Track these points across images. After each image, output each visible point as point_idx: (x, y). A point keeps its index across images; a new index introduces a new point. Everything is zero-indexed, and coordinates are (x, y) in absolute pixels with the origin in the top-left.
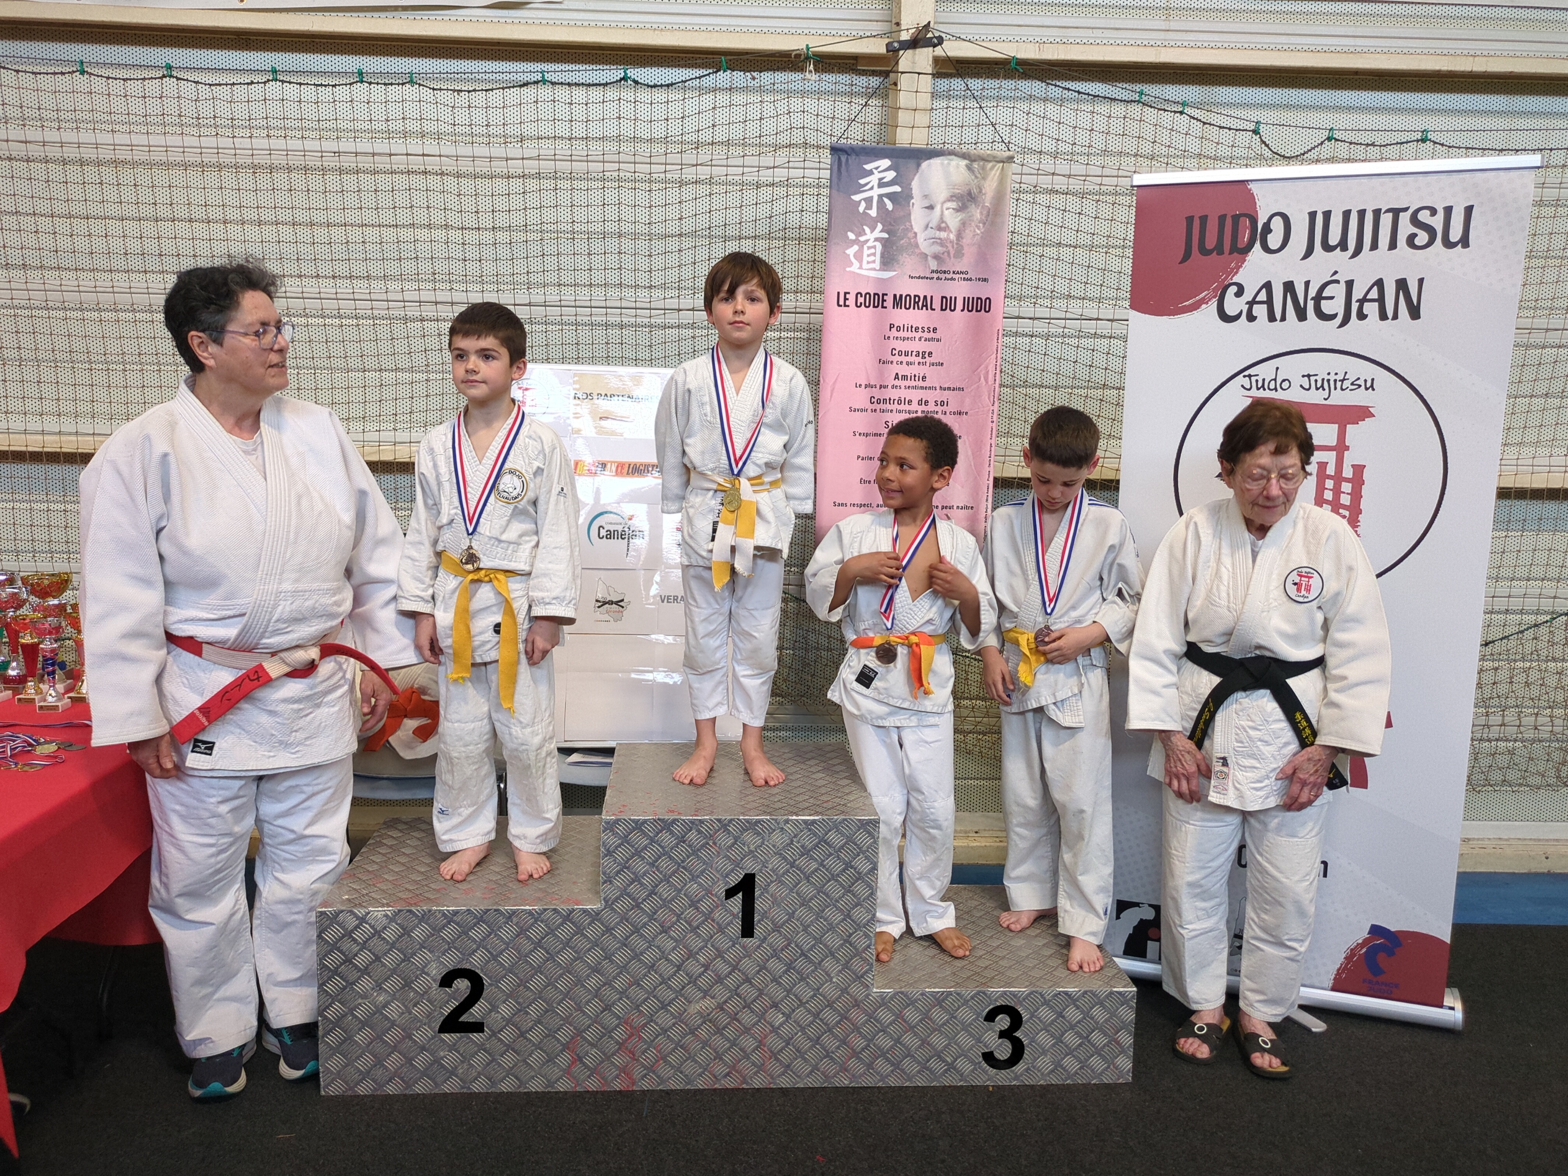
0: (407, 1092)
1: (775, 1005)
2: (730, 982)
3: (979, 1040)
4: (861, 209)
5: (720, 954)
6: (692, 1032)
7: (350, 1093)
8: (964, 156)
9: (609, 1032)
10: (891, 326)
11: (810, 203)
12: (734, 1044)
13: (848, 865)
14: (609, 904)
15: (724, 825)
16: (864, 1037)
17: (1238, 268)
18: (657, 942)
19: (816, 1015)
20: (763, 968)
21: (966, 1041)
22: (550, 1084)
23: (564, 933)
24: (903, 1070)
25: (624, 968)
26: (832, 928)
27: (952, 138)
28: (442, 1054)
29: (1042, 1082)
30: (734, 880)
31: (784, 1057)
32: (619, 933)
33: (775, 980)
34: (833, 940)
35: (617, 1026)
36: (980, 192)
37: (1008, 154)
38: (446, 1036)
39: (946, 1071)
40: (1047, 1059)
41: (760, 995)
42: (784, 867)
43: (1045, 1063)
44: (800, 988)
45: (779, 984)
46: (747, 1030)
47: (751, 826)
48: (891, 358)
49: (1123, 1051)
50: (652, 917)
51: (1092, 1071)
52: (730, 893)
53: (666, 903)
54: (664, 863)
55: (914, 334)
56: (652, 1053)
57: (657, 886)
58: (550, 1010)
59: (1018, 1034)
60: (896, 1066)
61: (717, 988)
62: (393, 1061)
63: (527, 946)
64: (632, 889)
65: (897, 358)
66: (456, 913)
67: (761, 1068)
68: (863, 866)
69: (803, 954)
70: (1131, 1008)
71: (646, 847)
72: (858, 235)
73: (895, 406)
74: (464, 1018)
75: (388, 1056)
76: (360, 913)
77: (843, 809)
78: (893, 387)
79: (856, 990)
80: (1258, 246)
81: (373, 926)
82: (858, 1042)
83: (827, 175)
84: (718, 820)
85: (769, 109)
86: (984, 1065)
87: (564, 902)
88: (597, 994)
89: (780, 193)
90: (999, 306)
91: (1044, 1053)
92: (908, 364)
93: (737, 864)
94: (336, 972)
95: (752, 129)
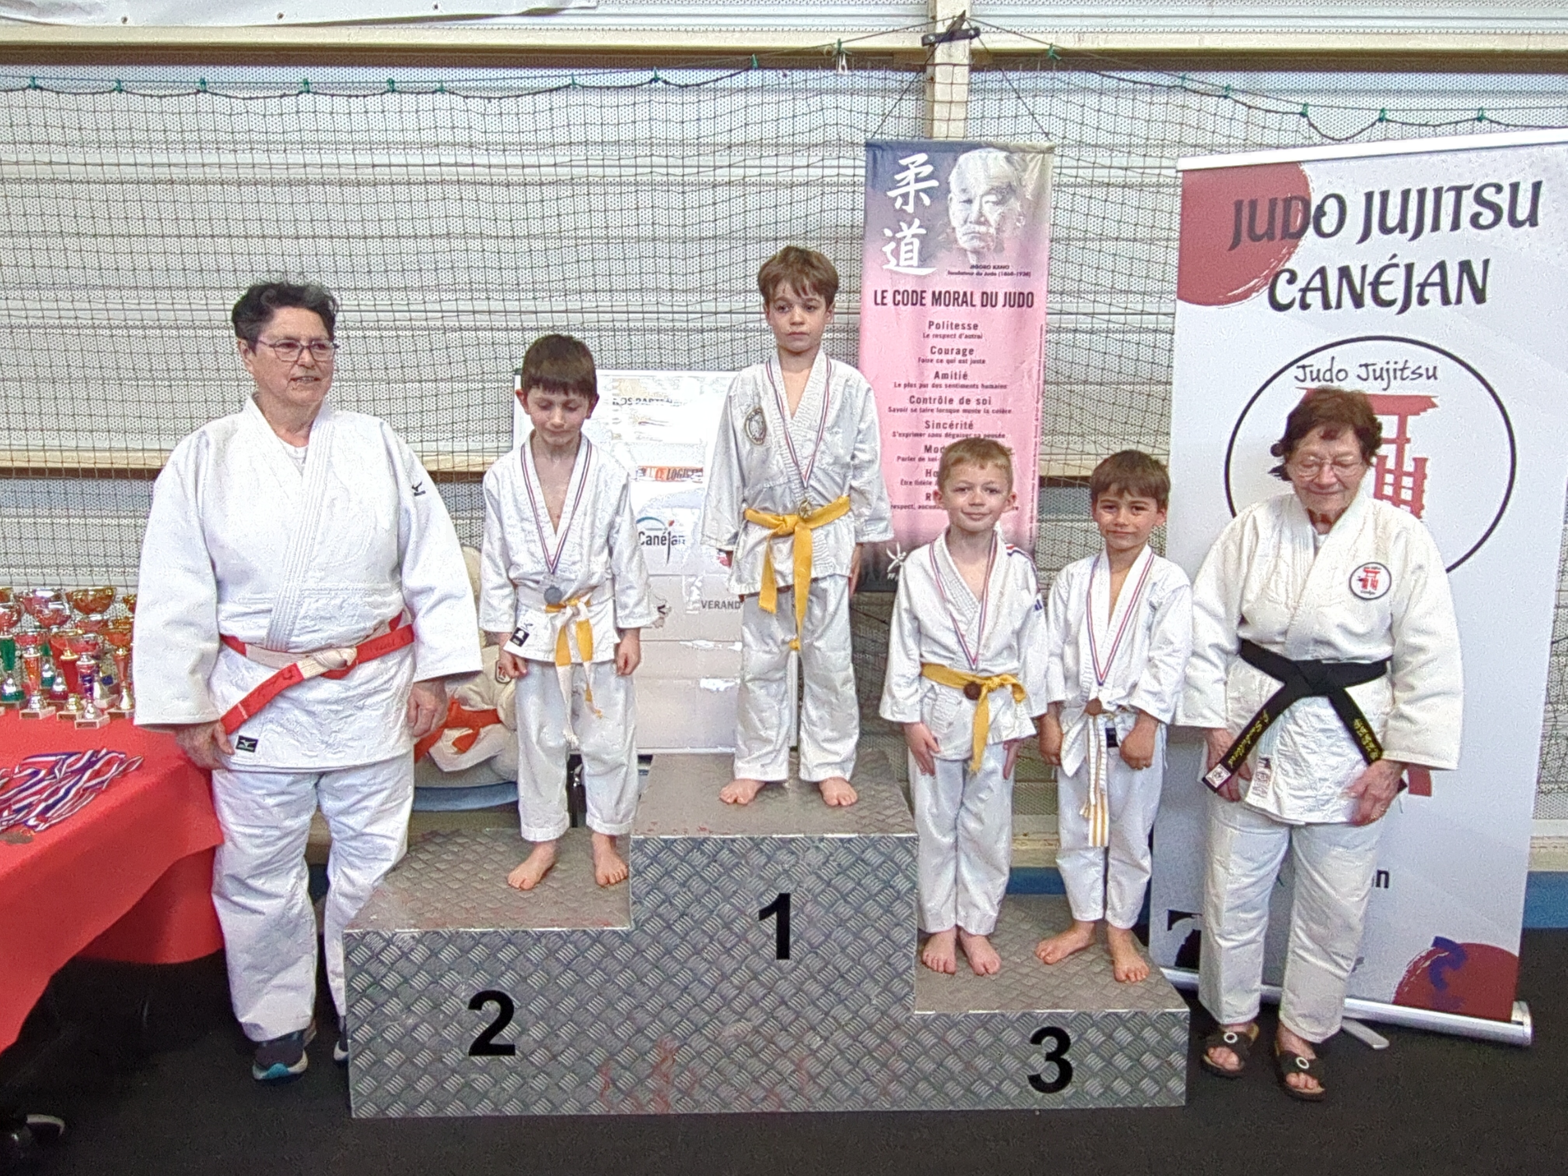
0: (440, 1115)
1: (813, 1028)
2: (767, 1004)
3: (1024, 1063)
4: (898, 204)
5: (755, 976)
6: (728, 1054)
7: (381, 1116)
9: (643, 1054)
10: (931, 324)
11: (846, 201)
12: (771, 1066)
13: (888, 885)
14: (639, 926)
15: (757, 844)
16: (906, 1060)
17: (1290, 254)
18: (690, 964)
19: (855, 1039)
20: (799, 990)
21: (1011, 1063)
22: (584, 1108)
23: (593, 955)
24: (946, 1094)
25: (656, 991)
26: (871, 949)
27: (990, 131)
28: (473, 1076)
29: (1091, 1106)
30: (768, 900)
31: (823, 1081)
32: (650, 954)
33: (811, 1003)
34: (871, 961)
35: (650, 1049)
37: (1047, 144)
38: (475, 1059)
39: (991, 1095)
40: (1097, 1082)
41: (796, 1019)
42: (819, 887)
43: (1094, 1087)
44: (838, 1010)
45: (817, 1006)
46: (784, 1054)
47: (785, 843)
48: (930, 356)
49: (1175, 1073)
50: (683, 939)
51: (1143, 1093)
52: (764, 914)
53: (699, 923)
54: (696, 884)
55: (954, 331)
56: (686, 1076)
57: (688, 906)
58: (582, 1032)
59: (1066, 1057)
60: (939, 1089)
61: (753, 1011)
62: (424, 1084)
63: (557, 969)
64: (661, 910)
65: (937, 356)
66: (483, 934)
67: (799, 1092)
68: (901, 884)
69: (842, 976)
70: (1184, 1028)
71: (675, 868)
72: (895, 232)
73: (936, 406)
74: (494, 1041)
75: (420, 1078)
76: (387, 934)
77: (881, 825)
78: (934, 386)
79: (896, 1011)
80: (1311, 230)
81: (400, 948)
82: (900, 1066)
83: (862, 172)
84: (751, 839)
85: (801, 106)
86: (1030, 1087)
87: (593, 924)
88: (629, 1017)
89: (815, 190)
90: (1041, 301)
91: (1094, 1075)
92: (949, 362)
93: (771, 884)
94: (364, 994)
95: (785, 127)
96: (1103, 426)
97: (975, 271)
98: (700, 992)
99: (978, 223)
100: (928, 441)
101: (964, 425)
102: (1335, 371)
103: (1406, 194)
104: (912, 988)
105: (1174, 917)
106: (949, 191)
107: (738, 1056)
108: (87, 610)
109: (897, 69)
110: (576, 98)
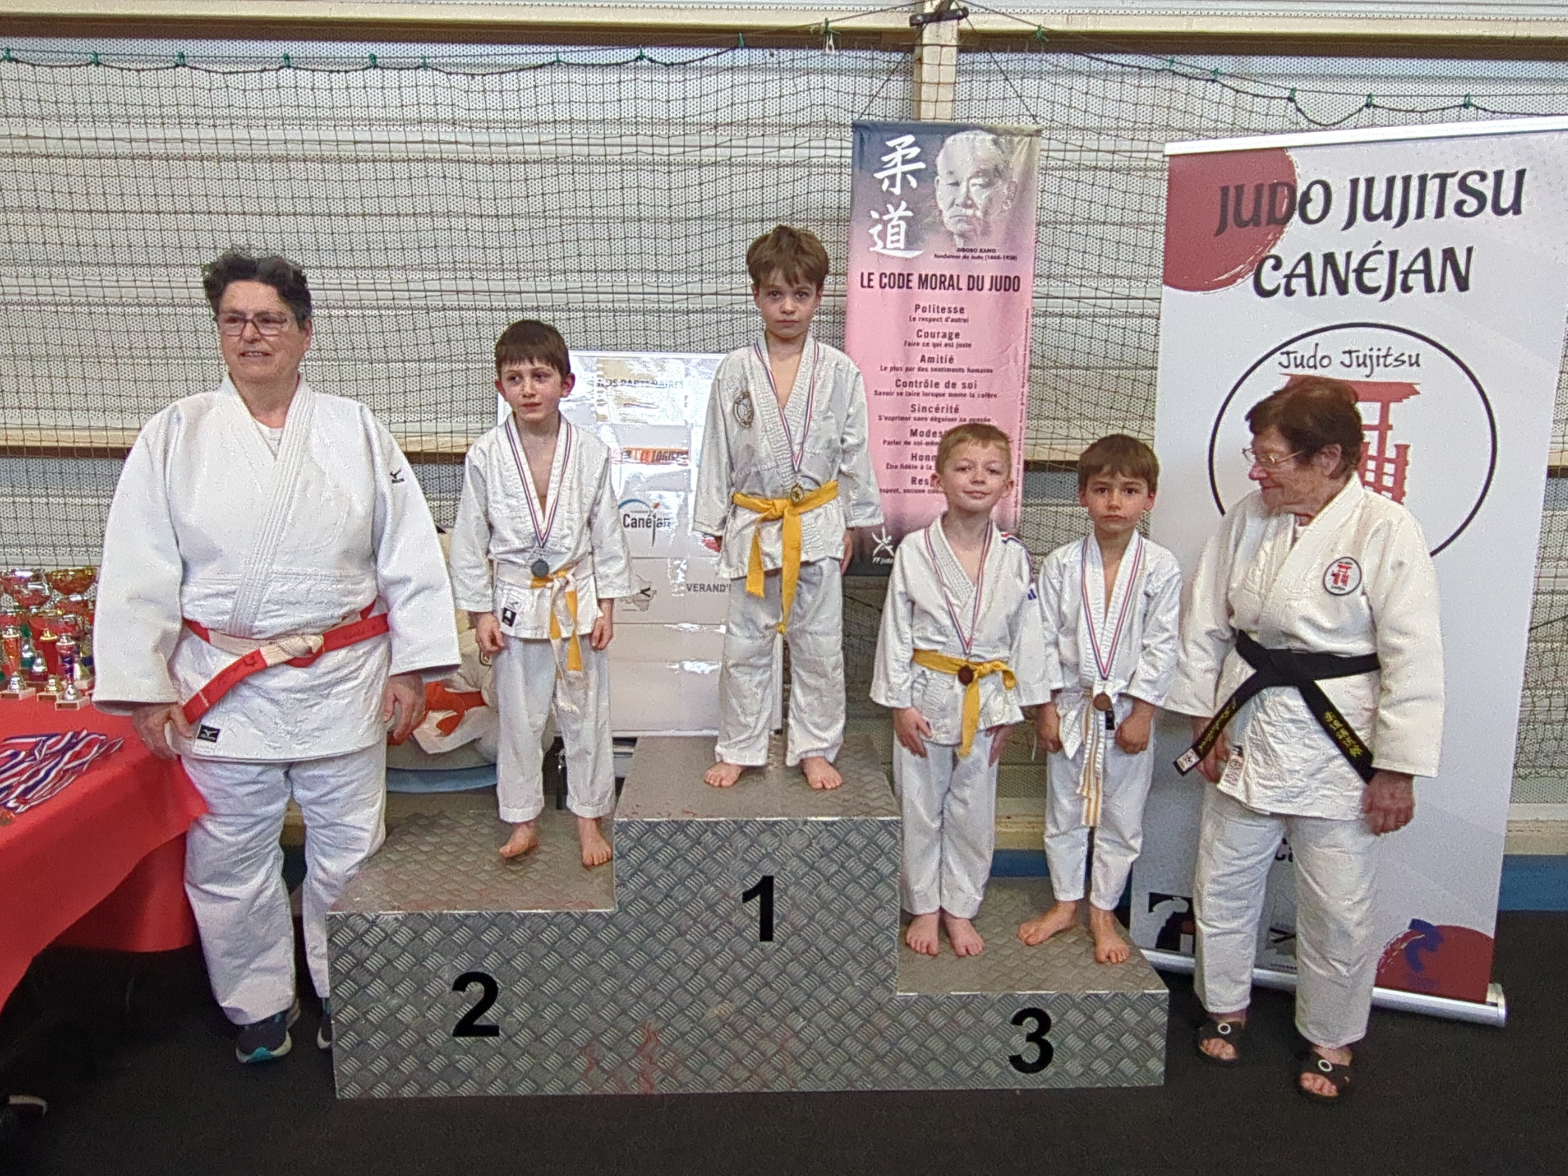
0: (423, 1095)
1: (796, 1009)
2: (750, 985)
3: (1006, 1043)
4: (885, 185)
5: (738, 958)
6: (711, 1036)
7: (365, 1097)
8: (990, 130)
11: (832, 182)
12: (754, 1047)
13: (870, 867)
14: (623, 907)
15: (740, 827)
16: (888, 1041)
17: (1276, 239)
19: (838, 1019)
21: (992, 1044)
22: (568, 1088)
24: (928, 1074)
25: (640, 972)
26: (853, 931)
27: (976, 113)
28: (457, 1057)
29: (1071, 1086)
30: (752, 882)
31: (805, 1061)
32: (633, 936)
33: (794, 984)
34: (854, 943)
35: (634, 1030)
36: (1007, 167)
37: (1035, 127)
38: (459, 1040)
40: (1076, 1062)
41: (780, 999)
43: (1074, 1067)
45: (800, 988)
46: (767, 1034)
47: (769, 826)
48: (916, 340)
49: (1154, 1053)
50: (667, 920)
51: (1123, 1073)
52: (748, 896)
53: (683, 905)
54: (679, 865)
55: (941, 315)
56: (669, 1058)
57: (672, 889)
58: (566, 1013)
59: (1046, 1037)
60: (921, 1069)
61: (736, 992)
62: (408, 1065)
64: (645, 892)
65: (922, 340)
66: (467, 916)
67: (782, 1072)
69: (824, 958)
70: (1162, 1009)
71: (660, 850)
72: (881, 214)
73: (922, 389)
74: (477, 1022)
75: (403, 1059)
76: (371, 916)
77: (866, 809)
78: (920, 369)
79: (879, 993)
80: (1296, 216)
81: (382, 930)
82: (881, 1046)
83: (849, 153)
84: (735, 822)
85: (788, 86)
86: (1012, 1068)
87: (577, 905)
88: (613, 998)
89: (802, 172)
90: (1027, 285)
91: (1074, 1056)
92: (935, 345)
93: (754, 866)
94: (347, 975)
95: (772, 107)
96: (1089, 411)
97: (962, 254)
98: (682, 972)
99: (966, 206)
100: (913, 425)
101: (950, 409)
102: (1318, 358)
103: (1391, 181)
104: (894, 969)
105: (1155, 899)
106: (936, 173)
107: (721, 1037)
108: (68, 590)
109: (884, 50)
110: (561, 75)
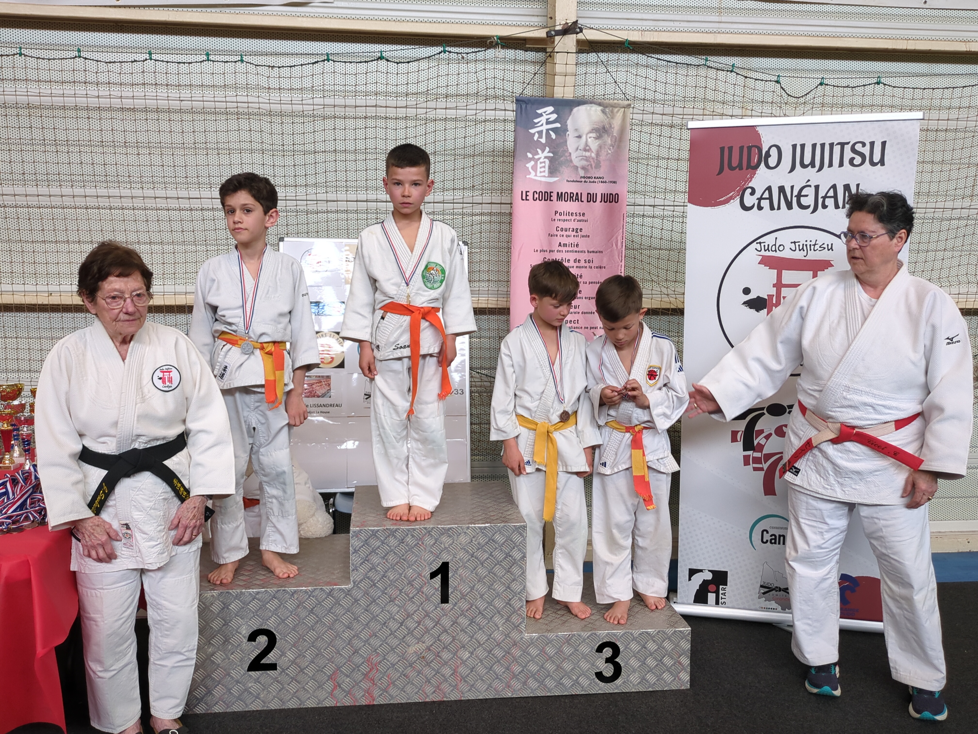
0: (229, 710)
1: (463, 646)
2: (435, 632)
3: (593, 665)
5: (427, 614)
6: (411, 666)
9: (358, 666)
10: (556, 213)
12: (437, 672)
13: (508, 555)
14: (356, 584)
15: (428, 532)
16: (520, 665)
17: (752, 177)
18: (387, 608)
19: (489, 652)
21: (584, 665)
22: (320, 702)
23: (327, 604)
24: (545, 686)
25: (366, 625)
26: (499, 595)
29: (633, 690)
30: (435, 567)
31: (470, 679)
32: (363, 602)
33: (462, 630)
34: (499, 603)
35: (363, 663)
38: (252, 673)
39: (573, 685)
40: (636, 675)
41: (453, 641)
42: (467, 557)
43: (635, 678)
44: (479, 635)
45: (466, 632)
46: (446, 663)
48: (556, 233)
49: (683, 668)
50: (383, 592)
51: (664, 681)
52: (433, 575)
53: (393, 582)
54: (390, 557)
55: (571, 217)
56: (385, 680)
57: (386, 572)
58: (319, 654)
59: (617, 660)
60: (541, 683)
61: (426, 637)
63: (304, 613)
64: (369, 574)
65: (559, 233)
67: (455, 687)
68: (517, 555)
69: (481, 613)
70: (687, 640)
71: (379, 547)
72: (534, 155)
74: (264, 661)
77: (503, 519)
79: (515, 635)
80: (763, 165)
82: (517, 669)
84: (425, 528)
86: (596, 680)
87: (327, 585)
88: (350, 643)
90: (623, 198)
91: (634, 671)
92: (567, 236)
93: (437, 556)
98: (393, 625)
103: (814, 146)
107: (417, 666)
